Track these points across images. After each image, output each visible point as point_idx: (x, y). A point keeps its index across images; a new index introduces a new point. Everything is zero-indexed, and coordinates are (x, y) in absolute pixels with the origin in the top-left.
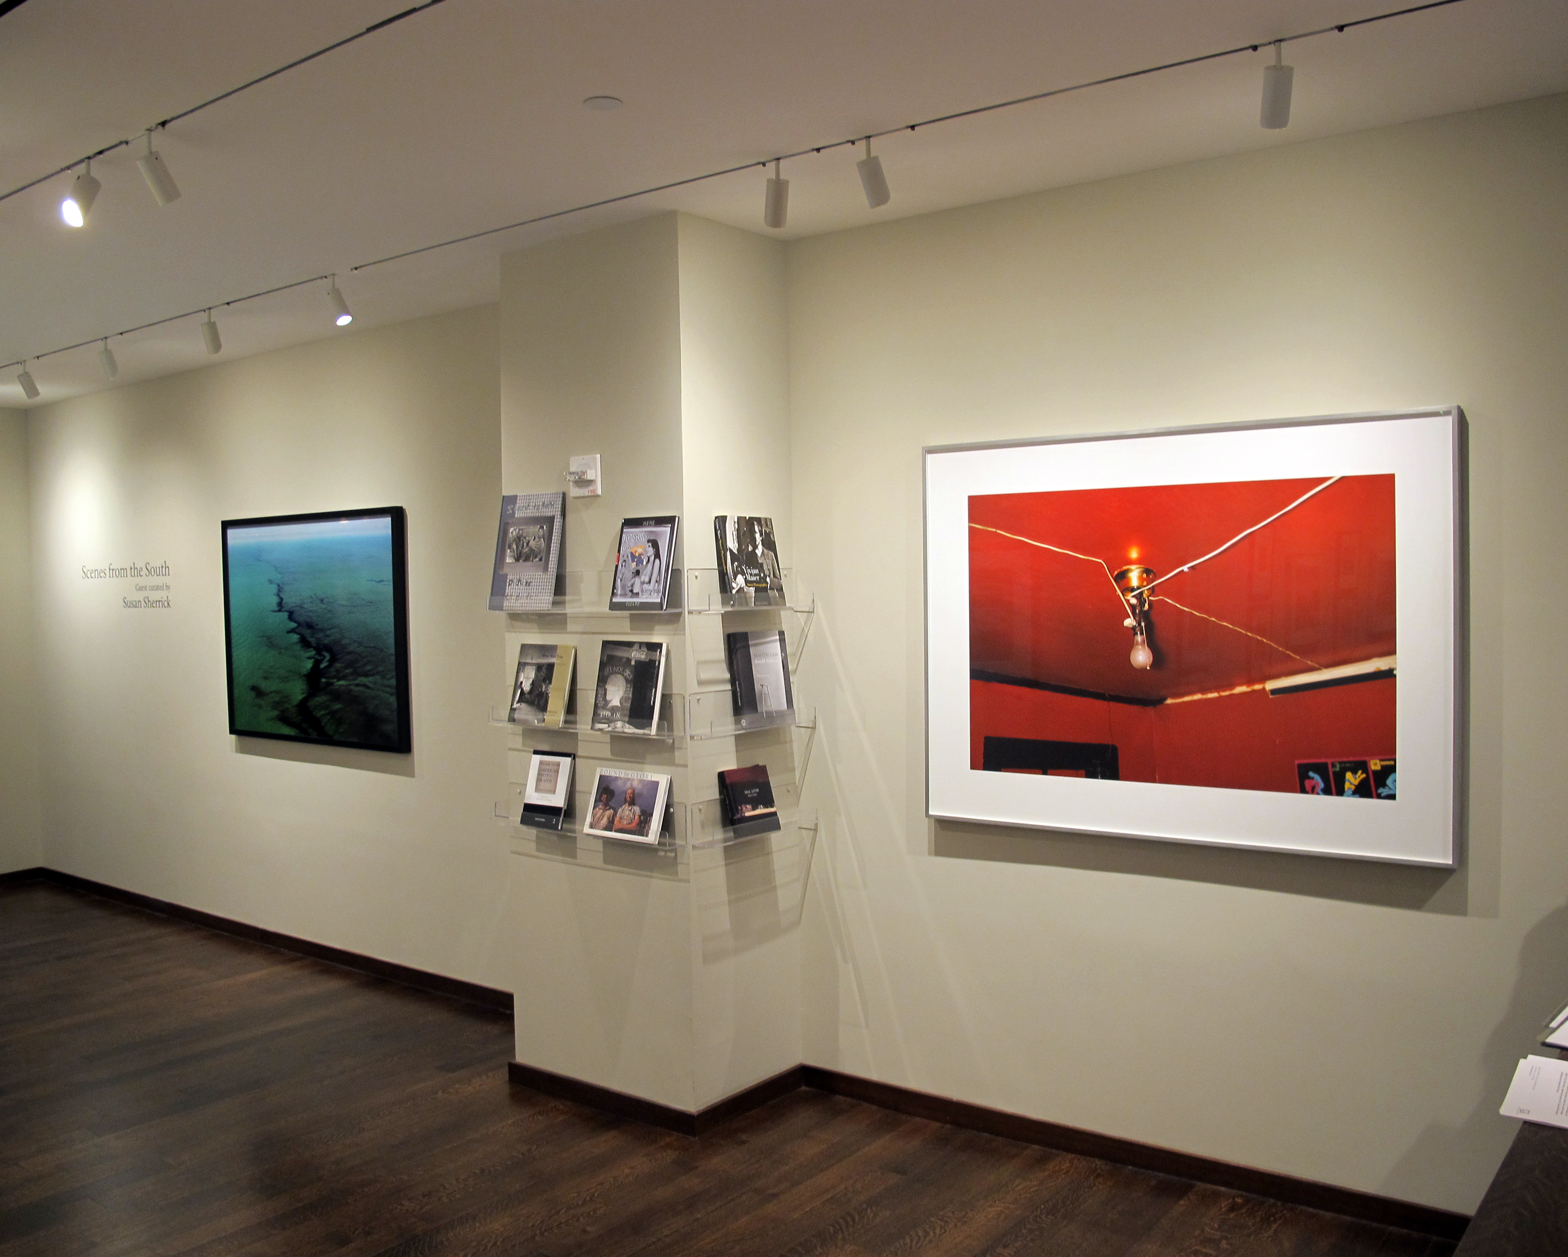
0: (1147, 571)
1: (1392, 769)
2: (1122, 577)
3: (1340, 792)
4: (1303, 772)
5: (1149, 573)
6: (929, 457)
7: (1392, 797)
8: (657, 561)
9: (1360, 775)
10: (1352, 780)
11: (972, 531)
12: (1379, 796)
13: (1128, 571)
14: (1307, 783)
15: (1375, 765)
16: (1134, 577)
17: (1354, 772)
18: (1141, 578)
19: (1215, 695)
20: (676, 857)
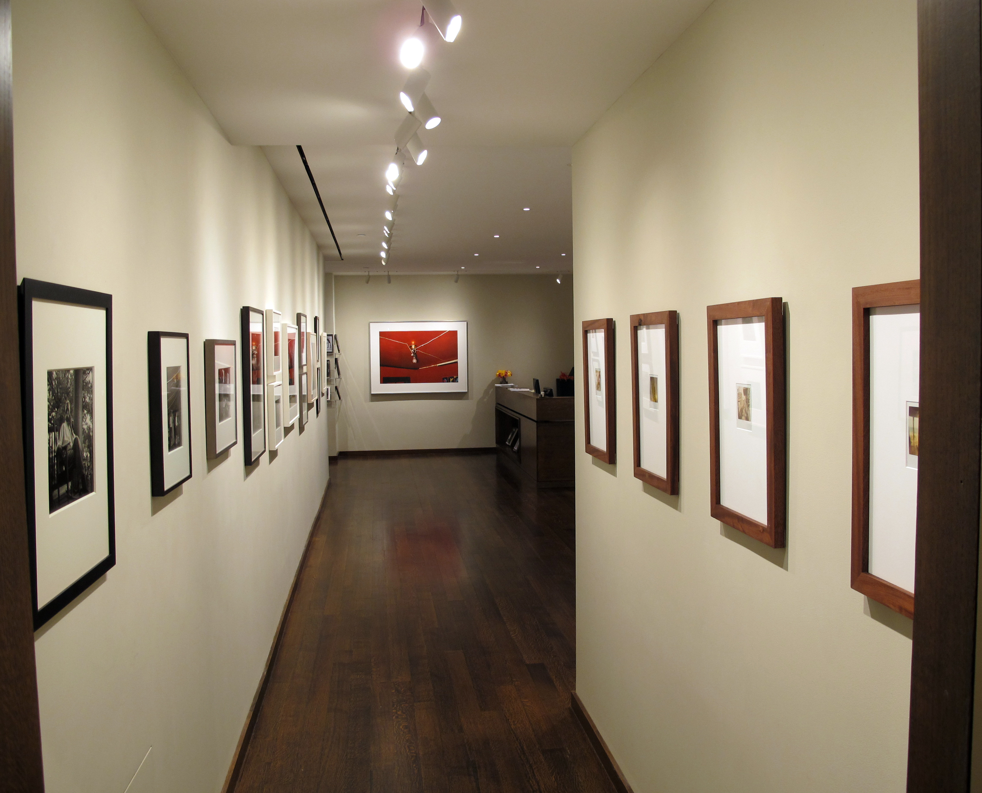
0: (415, 346)
1: (458, 377)
2: (411, 347)
3: (449, 382)
4: (443, 379)
5: (416, 346)
6: (371, 323)
7: (458, 382)
8: (329, 343)
9: (453, 379)
10: (451, 380)
11: (380, 338)
12: (456, 382)
13: (412, 346)
14: (444, 381)
15: (455, 377)
16: (413, 347)
17: (452, 379)
18: (414, 347)
19: (428, 367)
20: (331, 404)
